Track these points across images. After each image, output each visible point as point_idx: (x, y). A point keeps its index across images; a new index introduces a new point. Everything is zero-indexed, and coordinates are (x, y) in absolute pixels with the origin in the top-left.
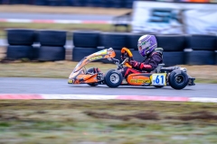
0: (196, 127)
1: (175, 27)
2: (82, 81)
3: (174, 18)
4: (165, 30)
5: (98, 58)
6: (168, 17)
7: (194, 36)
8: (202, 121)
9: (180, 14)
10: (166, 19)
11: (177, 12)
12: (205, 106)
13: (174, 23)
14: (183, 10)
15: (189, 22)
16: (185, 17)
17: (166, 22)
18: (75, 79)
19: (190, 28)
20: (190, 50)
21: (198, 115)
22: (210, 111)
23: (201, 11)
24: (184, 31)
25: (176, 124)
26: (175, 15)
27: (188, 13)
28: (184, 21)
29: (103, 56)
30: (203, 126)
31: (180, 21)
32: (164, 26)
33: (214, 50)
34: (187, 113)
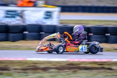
0: (30, 74)
1: (18, 20)
2: (42, 50)
3: (18, 15)
4: (14, 22)
5: (51, 38)
6: (15, 14)
7: (29, 25)
8: (33, 71)
9: (21, 13)
10: (13, 16)
11: (19, 12)
12: (35, 63)
13: (18, 18)
14: (23, 11)
15: (26, 17)
16: (24, 14)
17: (14, 17)
18: (39, 49)
19: (27, 21)
20: (27, 32)
21: (31, 67)
22: (38, 65)
23: (33, 11)
24: (24, 22)
25: (19, 72)
26: (18, 13)
27: (26, 13)
28: (23, 17)
29: (54, 37)
30: (34, 73)
31: (21, 17)
32: (13, 19)
33: (39, 32)
34: (25, 66)
